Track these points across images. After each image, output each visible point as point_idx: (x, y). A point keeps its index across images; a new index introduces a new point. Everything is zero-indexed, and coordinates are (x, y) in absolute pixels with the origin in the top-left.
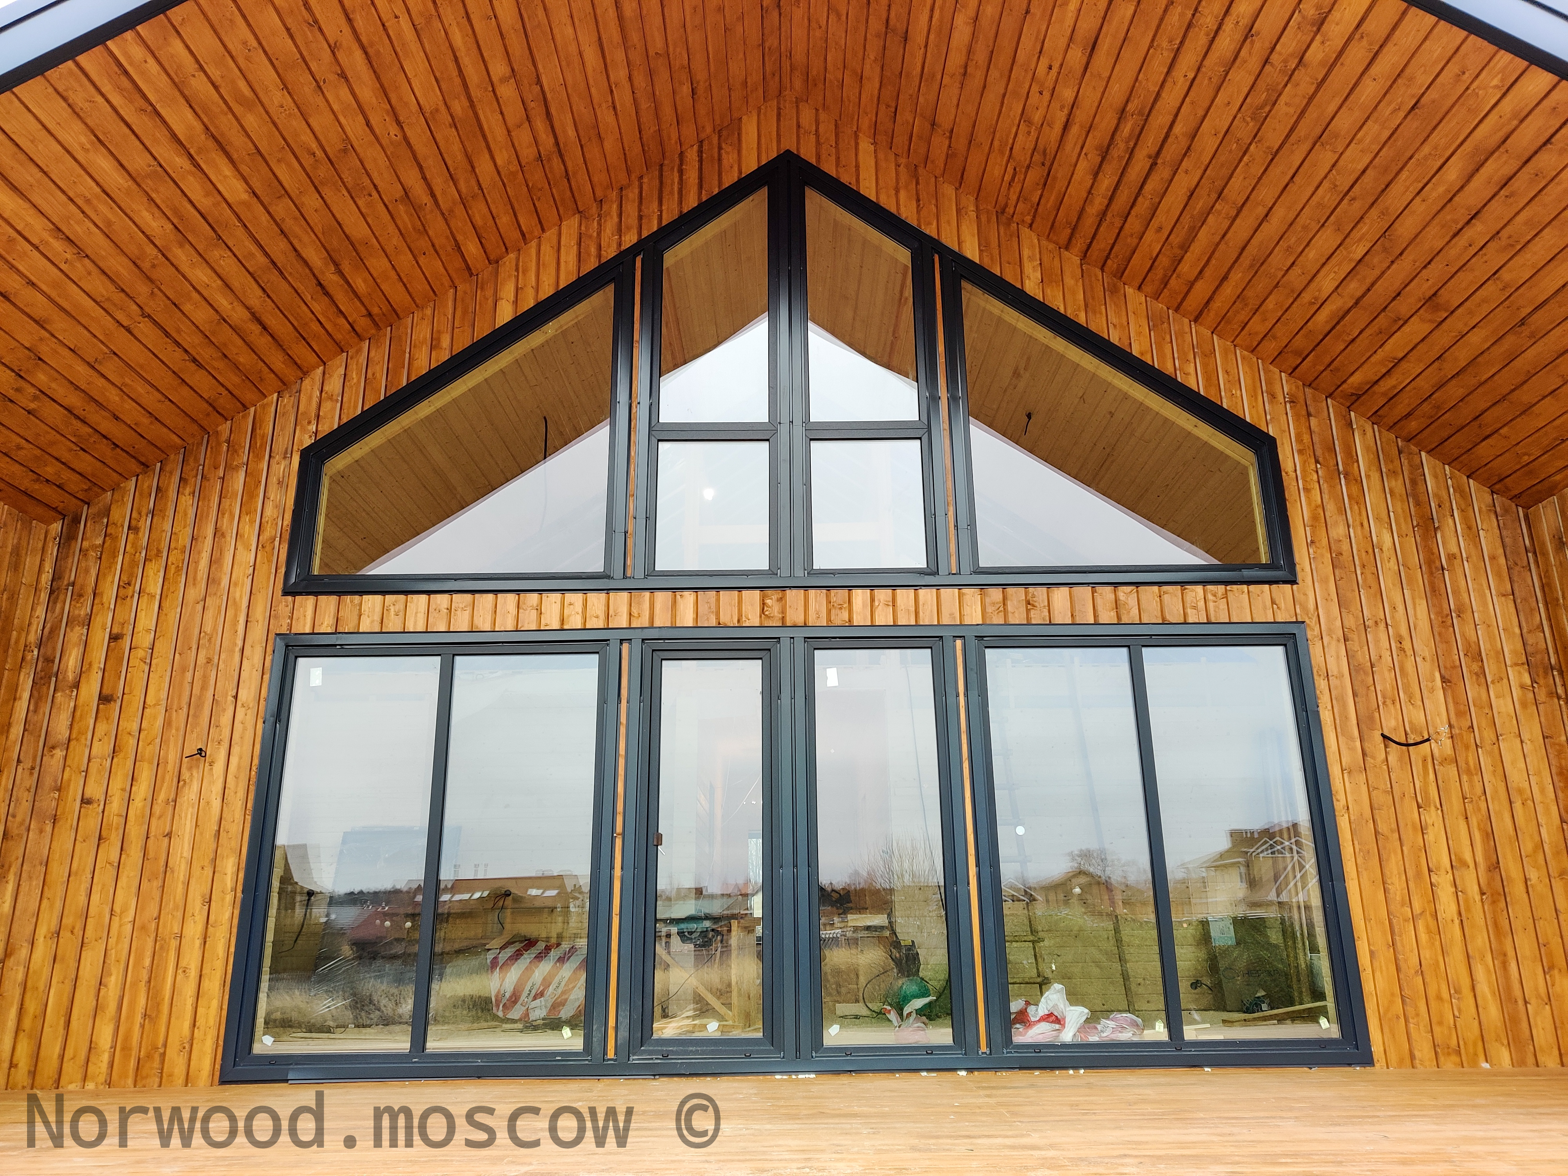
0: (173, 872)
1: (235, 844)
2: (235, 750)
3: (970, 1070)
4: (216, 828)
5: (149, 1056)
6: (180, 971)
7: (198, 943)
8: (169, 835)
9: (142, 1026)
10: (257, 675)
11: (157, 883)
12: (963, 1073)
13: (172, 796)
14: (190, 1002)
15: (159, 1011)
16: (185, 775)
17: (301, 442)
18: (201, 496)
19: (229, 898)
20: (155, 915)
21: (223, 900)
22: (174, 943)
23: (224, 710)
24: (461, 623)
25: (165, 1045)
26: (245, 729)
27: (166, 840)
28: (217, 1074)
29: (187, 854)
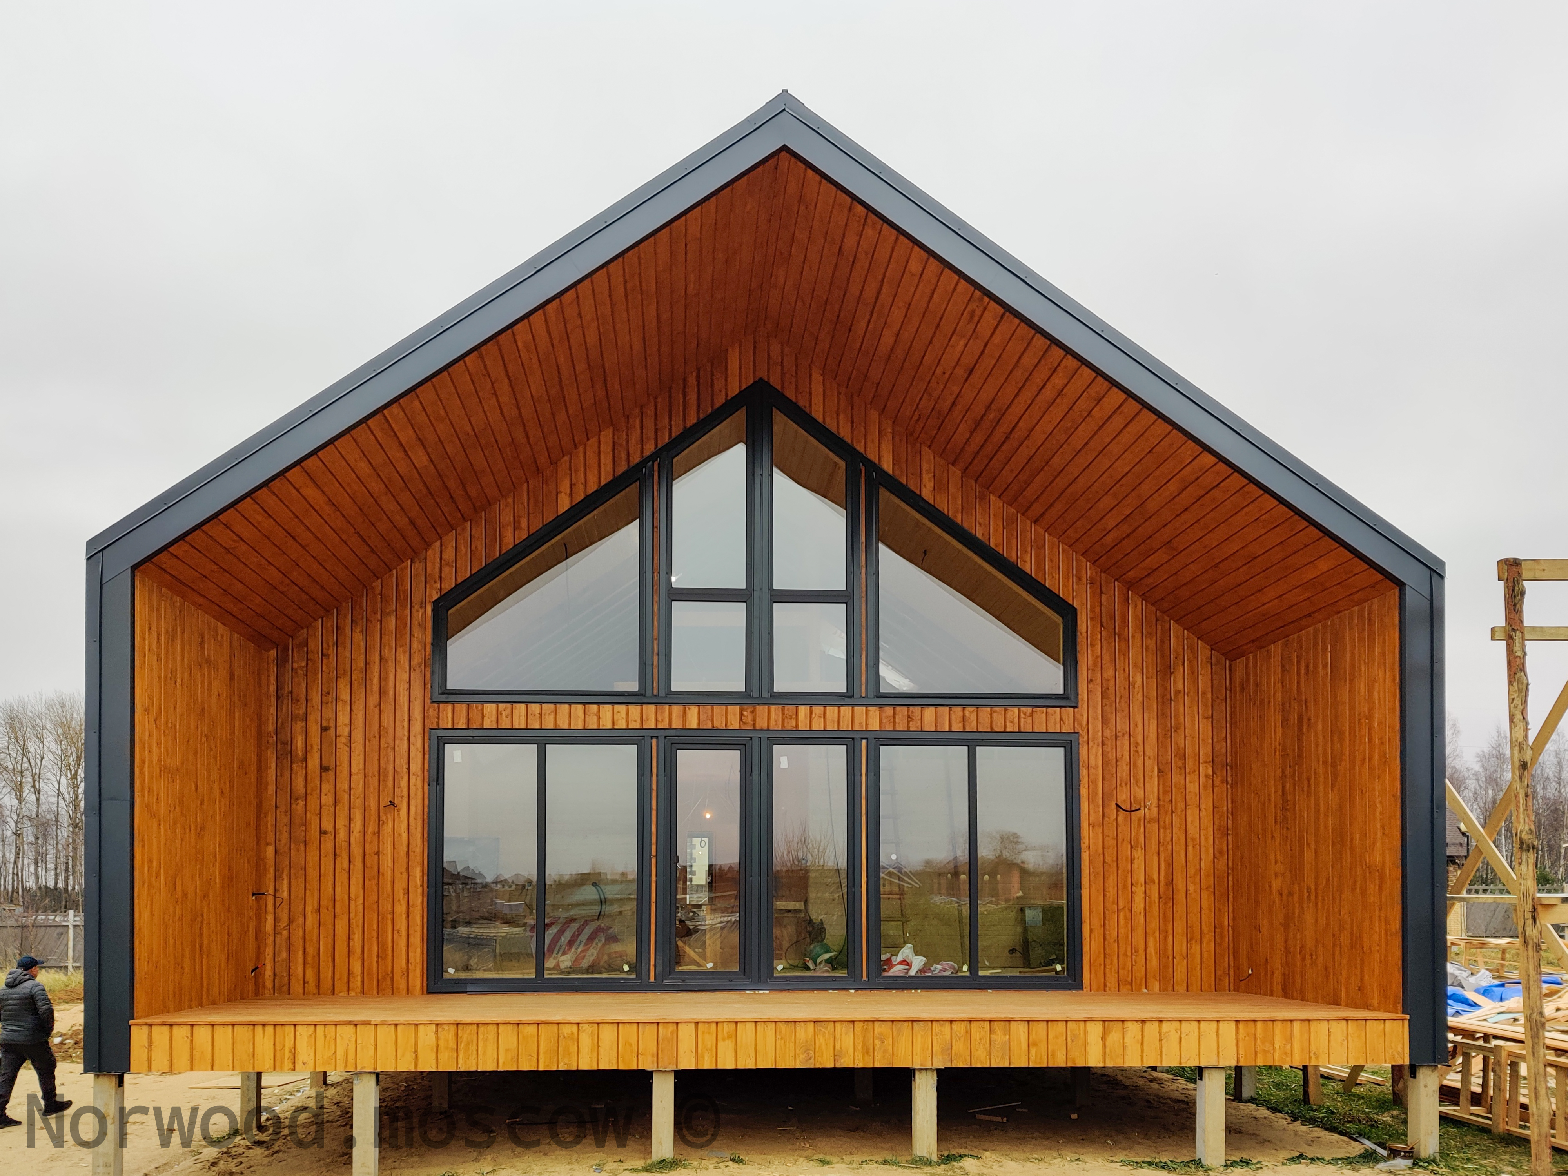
0: (383, 874)
1: (419, 859)
2: (412, 802)
3: (857, 989)
4: (406, 849)
5: (384, 979)
6: (395, 932)
7: (404, 916)
8: (378, 853)
9: (378, 962)
10: (420, 755)
11: (375, 882)
12: (853, 991)
13: (376, 830)
14: (404, 949)
15: (386, 955)
16: (383, 817)
17: (431, 596)
18: (366, 633)
19: (420, 890)
20: (376, 900)
21: (416, 892)
22: (390, 916)
23: (402, 777)
24: (549, 723)
25: (392, 972)
26: (417, 789)
27: (376, 856)
28: (425, 988)
29: (390, 864)
